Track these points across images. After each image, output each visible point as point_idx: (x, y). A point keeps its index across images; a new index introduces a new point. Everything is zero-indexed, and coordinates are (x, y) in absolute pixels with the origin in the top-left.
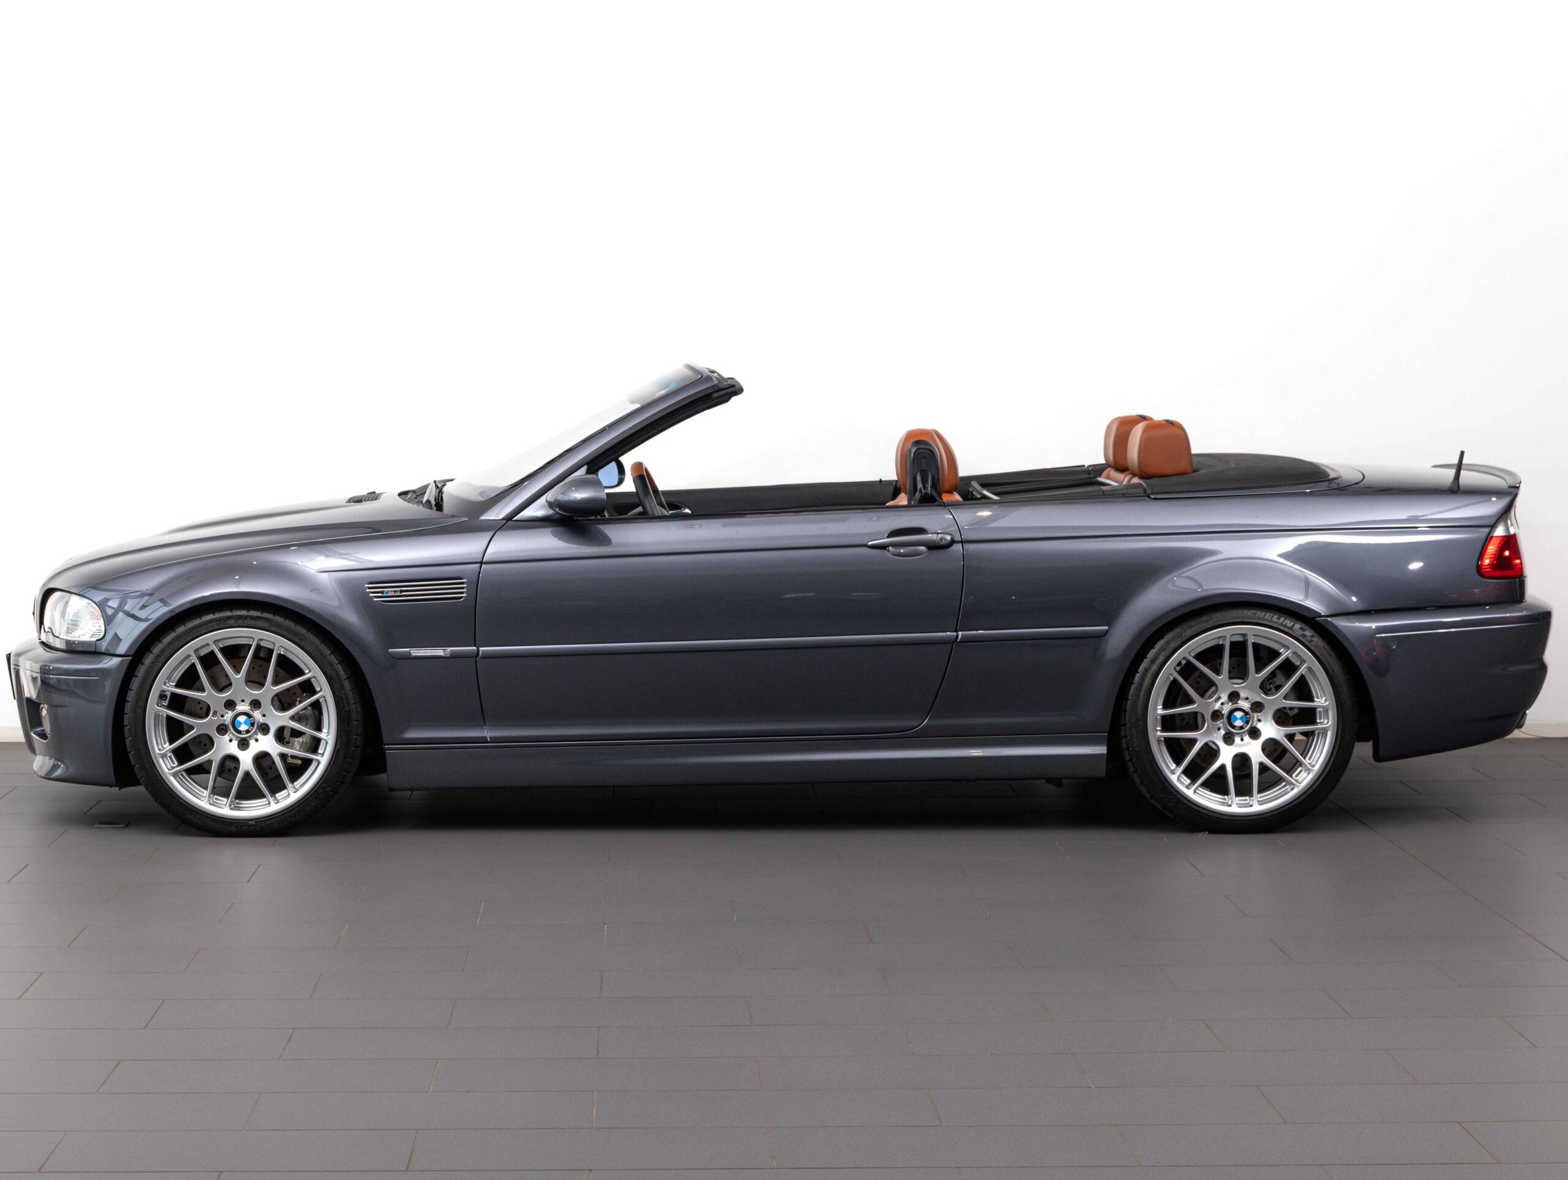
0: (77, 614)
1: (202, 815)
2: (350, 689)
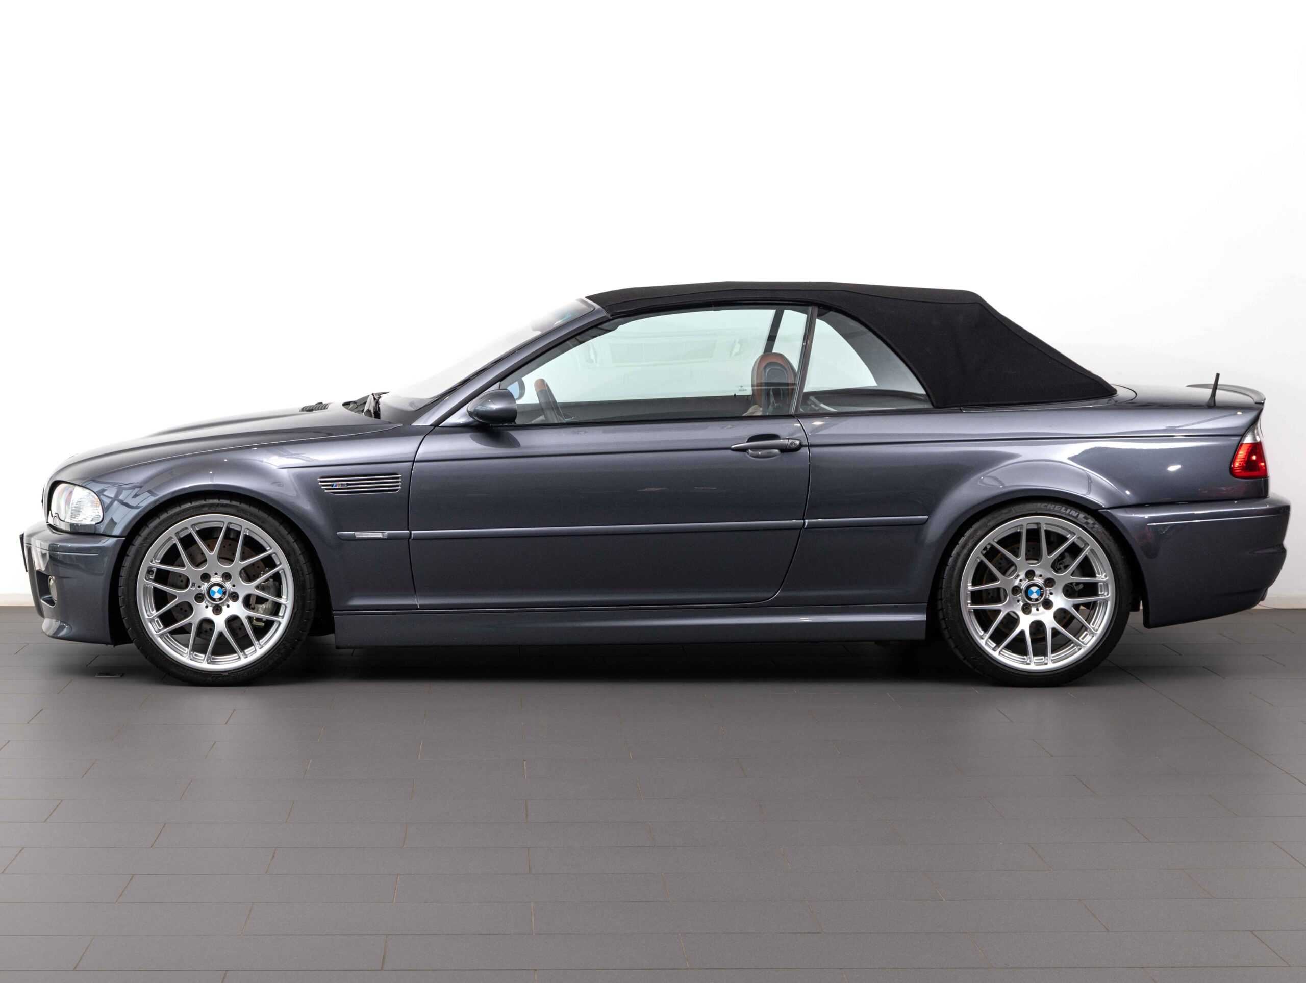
0: (79, 502)
1: (185, 669)
2: (304, 562)
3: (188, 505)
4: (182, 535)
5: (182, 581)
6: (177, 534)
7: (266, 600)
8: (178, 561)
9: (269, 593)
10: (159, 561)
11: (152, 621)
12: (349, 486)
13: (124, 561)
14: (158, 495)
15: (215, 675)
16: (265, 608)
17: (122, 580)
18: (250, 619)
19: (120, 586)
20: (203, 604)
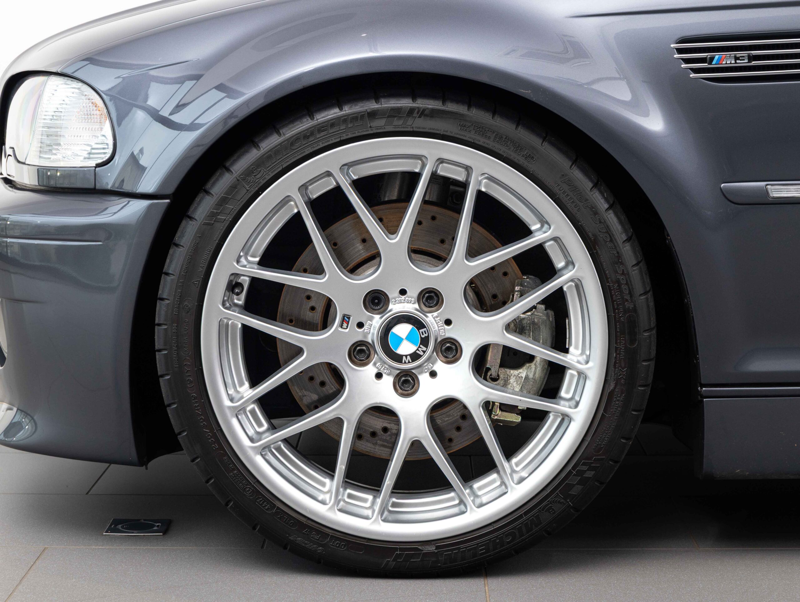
1: (325, 535)
2: (634, 262)
3: (333, 113)
4: (316, 192)
5: (313, 309)
6: (303, 188)
7: (530, 358)
8: (304, 259)
9: (536, 340)
10: (257, 259)
11: (239, 412)
12: (754, 63)
13: (168, 261)
14: (244, 94)
15: (401, 549)
16: (527, 377)
17: (164, 308)
18: (488, 406)
19: (159, 325)
20: (370, 370)
